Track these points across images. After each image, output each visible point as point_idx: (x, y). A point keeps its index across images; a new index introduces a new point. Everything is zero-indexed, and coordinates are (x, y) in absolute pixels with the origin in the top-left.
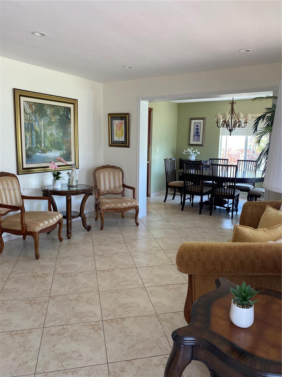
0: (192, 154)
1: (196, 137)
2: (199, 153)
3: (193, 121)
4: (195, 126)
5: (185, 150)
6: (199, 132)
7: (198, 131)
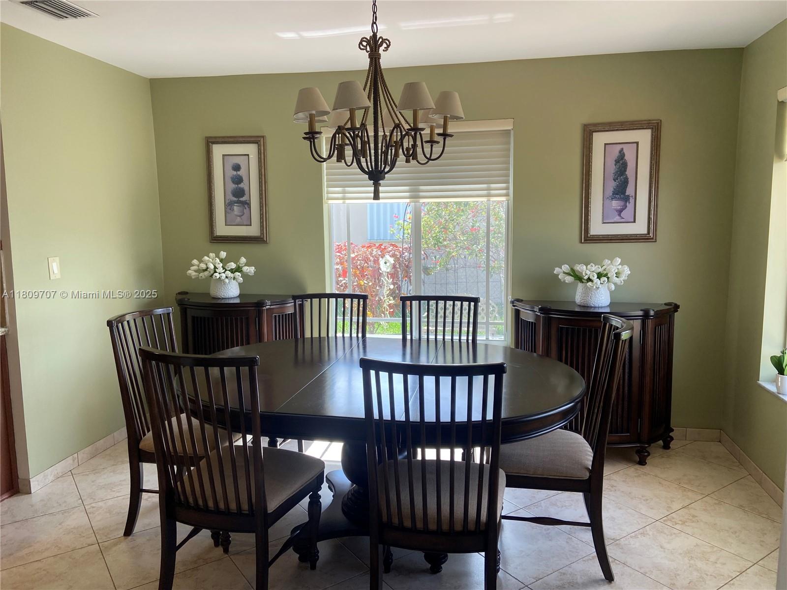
0: (224, 275)
1: (235, 208)
2: (250, 270)
3: (218, 151)
4: (229, 168)
5: (195, 262)
6: (246, 189)
7: (241, 185)
